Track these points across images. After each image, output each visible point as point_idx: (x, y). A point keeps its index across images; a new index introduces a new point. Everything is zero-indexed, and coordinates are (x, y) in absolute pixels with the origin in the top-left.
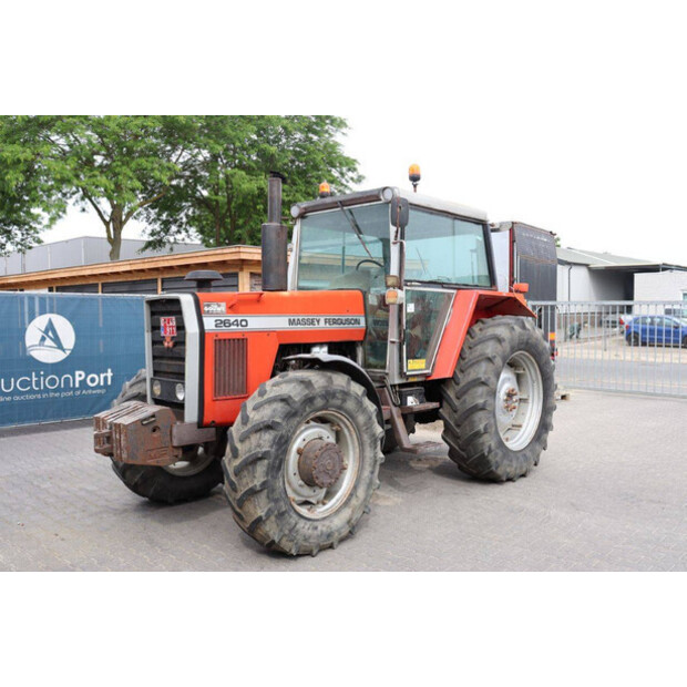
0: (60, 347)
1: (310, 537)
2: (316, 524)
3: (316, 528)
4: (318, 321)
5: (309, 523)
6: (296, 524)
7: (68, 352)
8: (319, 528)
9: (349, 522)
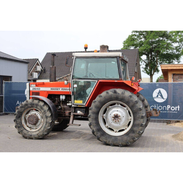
0: (163, 98)
1: (26, 134)
2: (29, 132)
3: (28, 133)
4: (59, 89)
5: (27, 131)
6: (23, 130)
7: (165, 100)
8: (29, 133)
9: (37, 134)
